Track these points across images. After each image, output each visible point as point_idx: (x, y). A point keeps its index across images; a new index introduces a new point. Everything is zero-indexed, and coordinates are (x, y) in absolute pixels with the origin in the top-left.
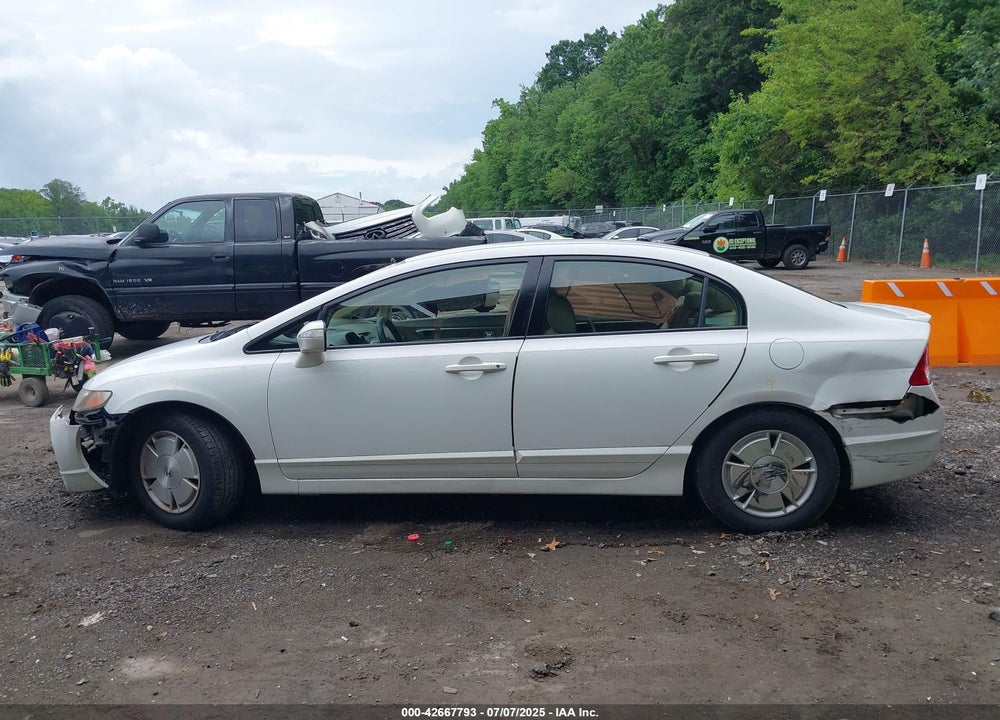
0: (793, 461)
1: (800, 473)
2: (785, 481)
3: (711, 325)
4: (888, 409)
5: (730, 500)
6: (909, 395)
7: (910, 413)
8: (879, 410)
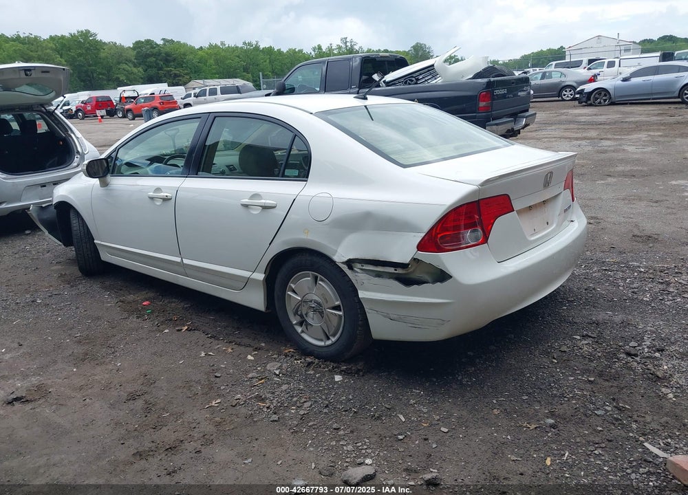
0: (327, 302)
1: (332, 313)
2: (323, 317)
3: (288, 177)
4: (400, 271)
5: (291, 322)
6: (414, 260)
7: (427, 277)
8: (391, 270)
